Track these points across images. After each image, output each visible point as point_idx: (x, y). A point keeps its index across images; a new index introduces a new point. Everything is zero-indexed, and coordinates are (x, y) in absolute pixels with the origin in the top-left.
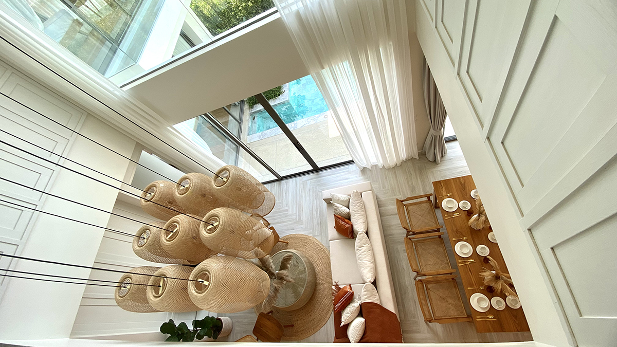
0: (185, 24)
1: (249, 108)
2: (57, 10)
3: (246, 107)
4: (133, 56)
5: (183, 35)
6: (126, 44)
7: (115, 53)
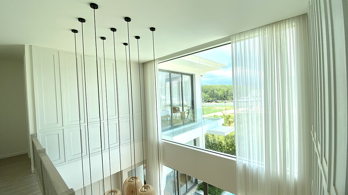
0: (198, 138)
1: (197, 189)
2: (167, 110)
3: (196, 187)
4: (174, 134)
5: (195, 141)
6: (175, 130)
7: (170, 129)
